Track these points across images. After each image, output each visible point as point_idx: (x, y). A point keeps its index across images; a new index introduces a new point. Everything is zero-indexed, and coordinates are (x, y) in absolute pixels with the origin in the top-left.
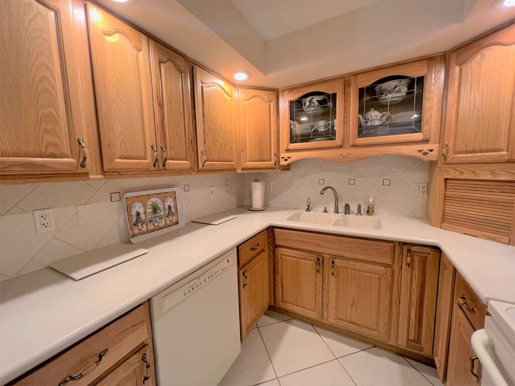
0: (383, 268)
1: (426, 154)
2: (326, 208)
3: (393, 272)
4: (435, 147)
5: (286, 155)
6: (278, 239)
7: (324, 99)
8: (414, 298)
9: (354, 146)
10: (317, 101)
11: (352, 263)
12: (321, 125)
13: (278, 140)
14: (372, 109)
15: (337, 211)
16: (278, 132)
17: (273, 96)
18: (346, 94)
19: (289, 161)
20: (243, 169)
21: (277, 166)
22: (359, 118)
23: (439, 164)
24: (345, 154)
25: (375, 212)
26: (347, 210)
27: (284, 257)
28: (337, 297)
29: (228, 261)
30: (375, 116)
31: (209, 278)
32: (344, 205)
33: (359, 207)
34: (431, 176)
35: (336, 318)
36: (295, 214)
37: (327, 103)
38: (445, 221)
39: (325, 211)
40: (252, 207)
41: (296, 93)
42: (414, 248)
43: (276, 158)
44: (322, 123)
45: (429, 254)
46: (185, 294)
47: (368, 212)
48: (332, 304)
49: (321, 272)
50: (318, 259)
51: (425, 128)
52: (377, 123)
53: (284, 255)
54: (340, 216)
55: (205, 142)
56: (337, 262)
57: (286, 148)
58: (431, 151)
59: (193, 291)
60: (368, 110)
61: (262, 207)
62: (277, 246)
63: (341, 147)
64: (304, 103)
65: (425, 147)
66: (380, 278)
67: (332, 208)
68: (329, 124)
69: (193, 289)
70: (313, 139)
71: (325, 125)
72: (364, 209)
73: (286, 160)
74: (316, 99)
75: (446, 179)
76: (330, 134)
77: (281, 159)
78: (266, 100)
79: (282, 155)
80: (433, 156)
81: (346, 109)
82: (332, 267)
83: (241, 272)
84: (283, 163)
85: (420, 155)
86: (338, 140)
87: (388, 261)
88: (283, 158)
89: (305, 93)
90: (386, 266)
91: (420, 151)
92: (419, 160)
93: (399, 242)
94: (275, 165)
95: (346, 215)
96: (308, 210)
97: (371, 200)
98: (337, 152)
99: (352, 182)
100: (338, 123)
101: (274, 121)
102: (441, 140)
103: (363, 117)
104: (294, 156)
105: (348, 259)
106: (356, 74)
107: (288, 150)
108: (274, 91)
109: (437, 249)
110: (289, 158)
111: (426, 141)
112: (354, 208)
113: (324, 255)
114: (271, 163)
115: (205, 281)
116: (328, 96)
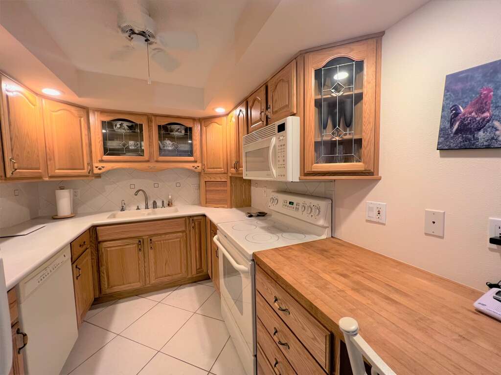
0: (181, 234)
1: (196, 168)
2: (138, 206)
3: (186, 234)
4: (200, 165)
5: (100, 165)
6: (101, 236)
7: (132, 126)
8: (197, 245)
9: (157, 161)
10: (127, 126)
11: (163, 236)
12: (131, 144)
13: (91, 152)
14: (167, 139)
15: (147, 208)
16: (90, 145)
17: (83, 113)
18: (150, 127)
19: (103, 170)
20: (51, 177)
21: (91, 174)
22: (159, 143)
23: (202, 174)
24: (152, 166)
25: (173, 204)
26: (155, 206)
27: (108, 249)
28: (155, 263)
29: (65, 256)
30: (169, 145)
31: (53, 269)
32: (152, 202)
33: (163, 202)
34: (200, 180)
35: (156, 278)
36: (112, 214)
37: (135, 130)
38: (207, 203)
39: (138, 209)
40: (57, 215)
41: (107, 116)
42: (195, 218)
43: (89, 167)
44: (131, 143)
45: (201, 219)
46: (39, 282)
47: (169, 205)
48: (152, 269)
49: (142, 249)
50: (140, 241)
51: (195, 155)
52: (170, 148)
53: (108, 247)
54: (150, 210)
55: (12, 150)
56: (154, 239)
57: (99, 158)
58: (198, 167)
59: (44, 279)
60: (164, 140)
61: (70, 213)
62: (99, 242)
63: (148, 161)
64: (115, 125)
65: (196, 165)
66: (180, 241)
67: (143, 206)
68: (137, 144)
69: (44, 278)
70: (125, 154)
71: (135, 144)
72: (166, 203)
73: (100, 169)
74: (125, 124)
75: (205, 182)
76: (139, 152)
77: (94, 168)
78: (76, 115)
79: (95, 165)
80: (199, 169)
81: (150, 137)
82: (151, 243)
83: (75, 266)
84: (96, 171)
85: (193, 168)
86: (146, 156)
87: (184, 229)
88: (96, 167)
89: (116, 118)
90: (182, 232)
91: (193, 167)
92: (194, 171)
93: (188, 217)
94: (89, 173)
95: (154, 209)
96: (123, 210)
97: (170, 197)
98: (145, 165)
99: (156, 185)
100: (144, 145)
101: (86, 135)
102: (202, 162)
103: (161, 143)
104: (108, 166)
105: (161, 234)
106: (156, 116)
107: (102, 161)
108: (84, 108)
109: (204, 216)
110: (103, 167)
111: (195, 162)
112: (159, 203)
113: (144, 237)
114: (85, 172)
115: (51, 271)
116: (136, 125)
